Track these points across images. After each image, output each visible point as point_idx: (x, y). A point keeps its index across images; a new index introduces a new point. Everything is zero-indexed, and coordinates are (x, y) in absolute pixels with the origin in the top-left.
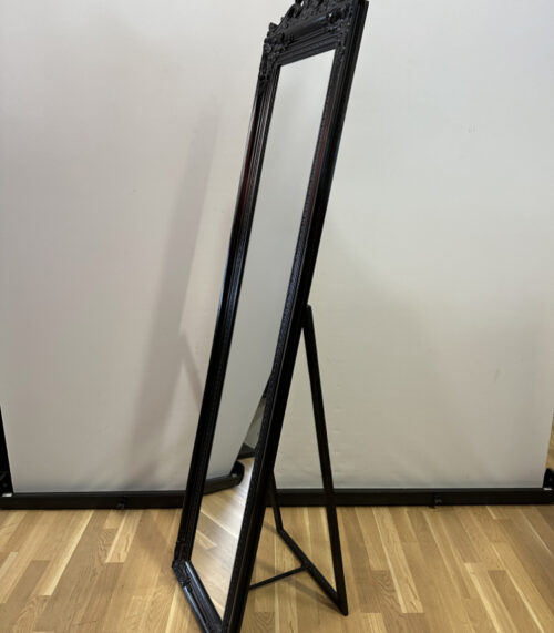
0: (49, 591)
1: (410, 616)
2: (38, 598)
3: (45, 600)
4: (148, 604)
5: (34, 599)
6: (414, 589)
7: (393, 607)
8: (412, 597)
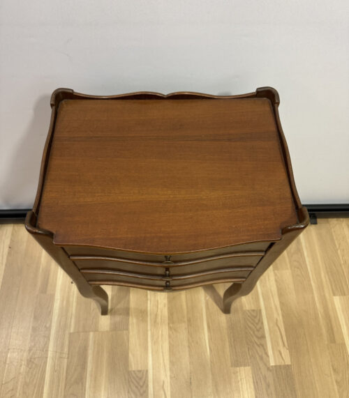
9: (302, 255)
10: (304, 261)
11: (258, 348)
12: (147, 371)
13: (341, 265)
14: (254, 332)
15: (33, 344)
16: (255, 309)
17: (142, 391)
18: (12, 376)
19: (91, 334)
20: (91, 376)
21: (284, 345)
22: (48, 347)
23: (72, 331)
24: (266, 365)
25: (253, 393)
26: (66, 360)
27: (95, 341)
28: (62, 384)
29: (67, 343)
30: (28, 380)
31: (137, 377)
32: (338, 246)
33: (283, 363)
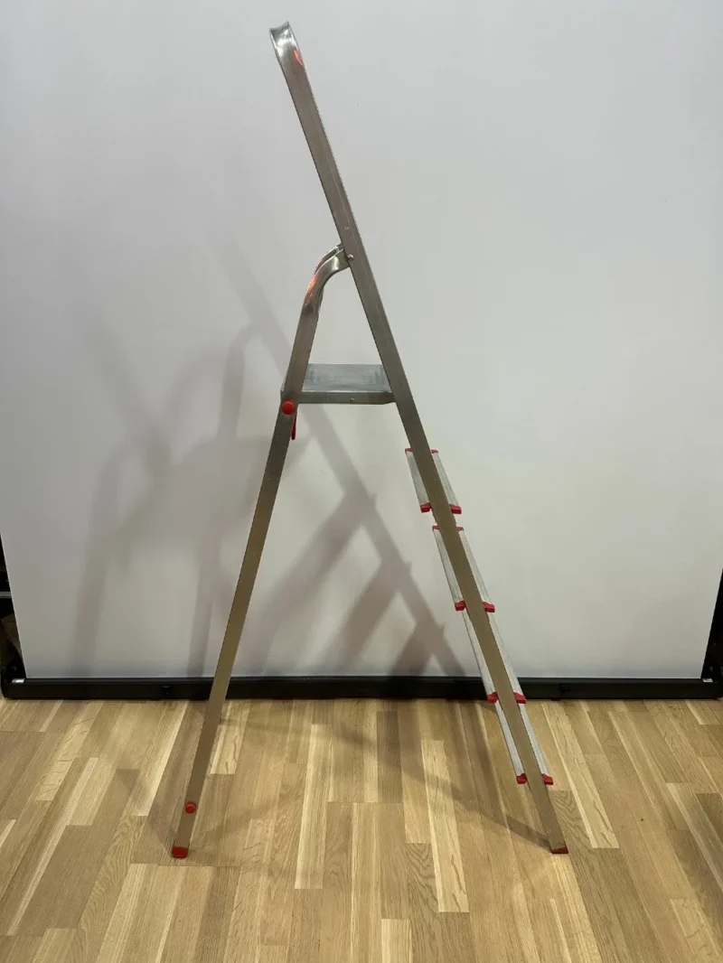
0: (144, 812)
1: (603, 853)
2: (131, 821)
3: (141, 823)
4: (271, 830)
5: (127, 821)
6: (605, 817)
7: (579, 839)
8: (603, 826)
9: (618, 740)
10: (622, 747)
11: (572, 829)
12: (430, 845)
13: (671, 753)
14: (566, 814)
15: (281, 811)
16: (565, 790)
17: (425, 865)
18: (257, 840)
19: (355, 804)
20: (358, 845)
21: (608, 829)
22: (301, 814)
23: (330, 800)
24: (586, 847)
25: (573, 874)
26: (324, 828)
27: (360, 812)
28: (322, 852)
29: (325, 812)
30: (276, 846)
31: (419, 851)
32: (663, 735)
33: (609, 847)
